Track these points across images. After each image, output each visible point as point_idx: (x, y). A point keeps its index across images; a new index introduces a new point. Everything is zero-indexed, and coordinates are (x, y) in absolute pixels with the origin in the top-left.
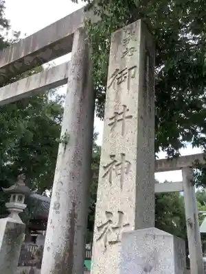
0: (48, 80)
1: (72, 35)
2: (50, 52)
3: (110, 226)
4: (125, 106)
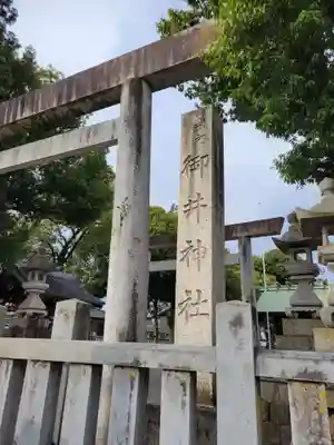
0: (90, 140)
1: (120, 87)
2: (89, 104)
3: (190, 302)
4: (199, 194)
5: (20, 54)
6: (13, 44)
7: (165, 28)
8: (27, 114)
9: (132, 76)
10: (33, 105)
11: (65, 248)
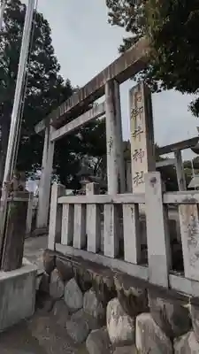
3: (138, 177)
4: (139, 127)
5: (64, 84)
6: (61, 81)
7: (122, 50)
8: (69, 109)
9: (109, 79)
10: (70, 105)
11: (96, 167)
